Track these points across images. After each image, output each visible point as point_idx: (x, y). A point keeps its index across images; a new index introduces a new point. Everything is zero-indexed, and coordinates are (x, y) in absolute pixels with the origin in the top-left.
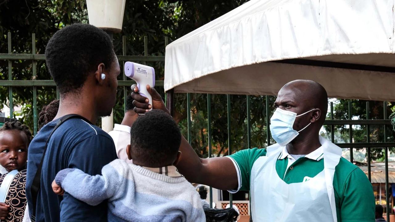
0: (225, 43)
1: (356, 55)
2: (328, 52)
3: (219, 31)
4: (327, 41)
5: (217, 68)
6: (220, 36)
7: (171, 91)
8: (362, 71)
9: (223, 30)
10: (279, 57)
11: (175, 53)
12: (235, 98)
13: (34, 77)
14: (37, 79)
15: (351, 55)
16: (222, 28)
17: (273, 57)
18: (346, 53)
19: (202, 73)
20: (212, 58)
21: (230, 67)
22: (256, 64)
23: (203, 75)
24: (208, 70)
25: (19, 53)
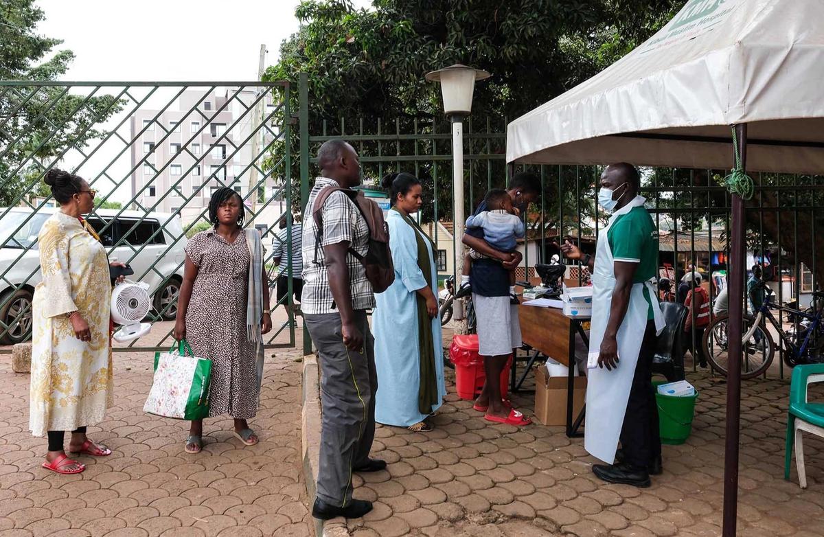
0: (565, 121)
1: (693, 127)
2: (666, 126)
3: (559, 109)
4: (665, 116)
5: (558, 141)
6: (560, 114)
7: (512, 163)
8: (688, 142)
9: (564, 108)
10: (618, 131)
11: (517, 131)
12: (565, 167)
13: (398, 154)
14: (400, 155)
15: (688, 127)
16: (562, 107)
17: (611, 131)
18: (682, 126)
19: (543, 146)
20: (553, 133)
21: (570, 141)
22: (596, 137)
23: (544, 148)
24: (550, 144)
25: (373, 134)
